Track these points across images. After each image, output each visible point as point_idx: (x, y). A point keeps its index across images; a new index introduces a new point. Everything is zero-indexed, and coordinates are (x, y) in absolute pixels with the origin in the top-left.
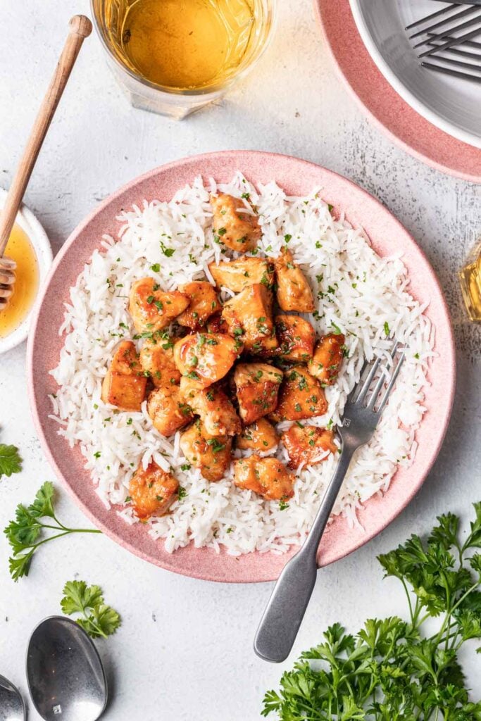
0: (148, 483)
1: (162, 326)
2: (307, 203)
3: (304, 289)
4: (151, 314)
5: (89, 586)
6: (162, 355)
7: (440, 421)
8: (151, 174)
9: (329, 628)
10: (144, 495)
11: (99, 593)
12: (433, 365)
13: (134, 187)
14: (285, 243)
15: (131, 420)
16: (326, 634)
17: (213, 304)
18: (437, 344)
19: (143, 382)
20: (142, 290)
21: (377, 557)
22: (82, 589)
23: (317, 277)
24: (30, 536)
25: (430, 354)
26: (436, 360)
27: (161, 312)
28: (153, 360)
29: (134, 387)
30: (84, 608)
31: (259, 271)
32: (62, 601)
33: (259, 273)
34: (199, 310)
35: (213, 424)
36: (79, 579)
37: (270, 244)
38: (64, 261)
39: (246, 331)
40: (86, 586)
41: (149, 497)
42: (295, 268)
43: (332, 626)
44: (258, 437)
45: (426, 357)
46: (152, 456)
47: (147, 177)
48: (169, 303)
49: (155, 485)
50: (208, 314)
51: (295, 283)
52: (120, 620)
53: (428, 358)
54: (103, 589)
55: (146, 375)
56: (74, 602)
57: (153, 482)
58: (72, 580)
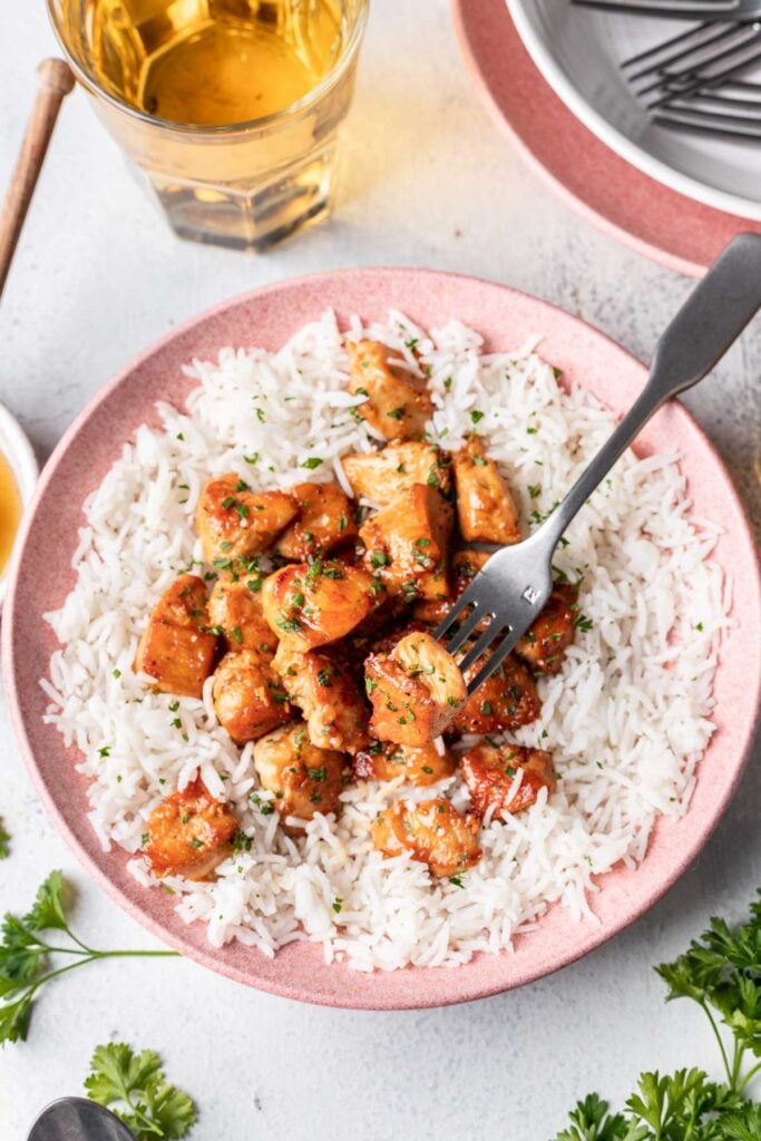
0: (184, 814)
1: (247, 548)
2: (515, 363)
3: (500, 497)
4: (228, 524)
5: (137, 1053)
6: (247, 601)
7: (739, 737)
8: (243, 299)
9: (580, 1104)
10: (172, 834)
11: (155, 1065)
12: (727, 643)
13: (212, 318)
14: (471, 426)
15: (177, 705)
16: (574, 1116)
17: (342, 521)
18: (736, 605)
19: (209, 643)
20: (214, 490)
21: (656, 969)
22: (126, 1059)
23: (530, 488)
24: (25, 967)
25: (725, 622)
26: (736, 633)
27: (244, 523)
28: (228, 605)
29: (191, 648)
30: (128, 1091)
31: (422, 462)
32: (88, 1080)
33: (423, 466)
34: (318, 529)
35: (323, 727)
36: (117, 1041)
37: (447, 427)
38: (84, 436)
39: (393, 561)
40: (131, 1054)
41: (179, 838)
42: (486, 463)
43: (584, 1101)
44: (414, 757)
45: (717, 627)
46: (199, 769)
47: (236, 302)
48: (261, 508)
49: (194, 821)
50: (332, 538)
51: (483, 486)
52: (194, 1110)
53: (720, 630)
54: (163, 1057)
55: (215, 631)
56: (110, 1081)
57: (192, 813)
58: (105, 1042)
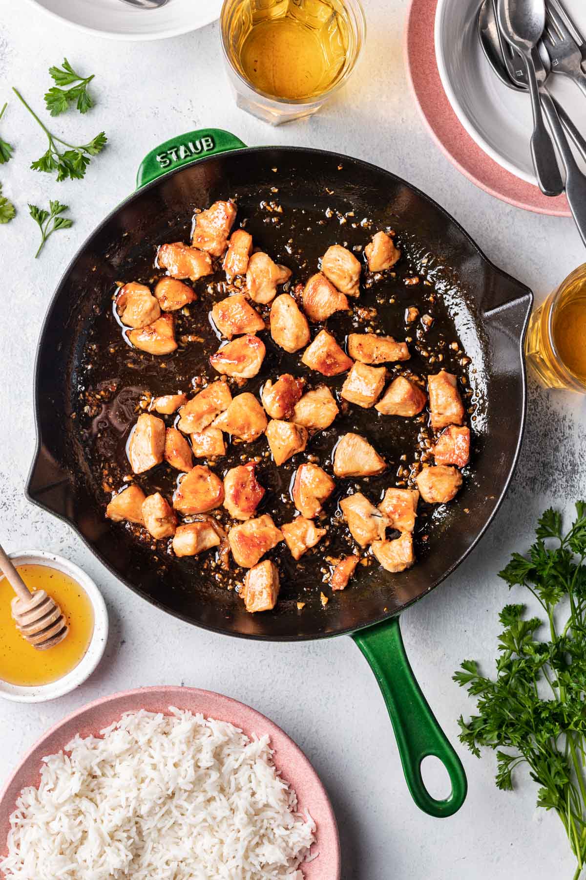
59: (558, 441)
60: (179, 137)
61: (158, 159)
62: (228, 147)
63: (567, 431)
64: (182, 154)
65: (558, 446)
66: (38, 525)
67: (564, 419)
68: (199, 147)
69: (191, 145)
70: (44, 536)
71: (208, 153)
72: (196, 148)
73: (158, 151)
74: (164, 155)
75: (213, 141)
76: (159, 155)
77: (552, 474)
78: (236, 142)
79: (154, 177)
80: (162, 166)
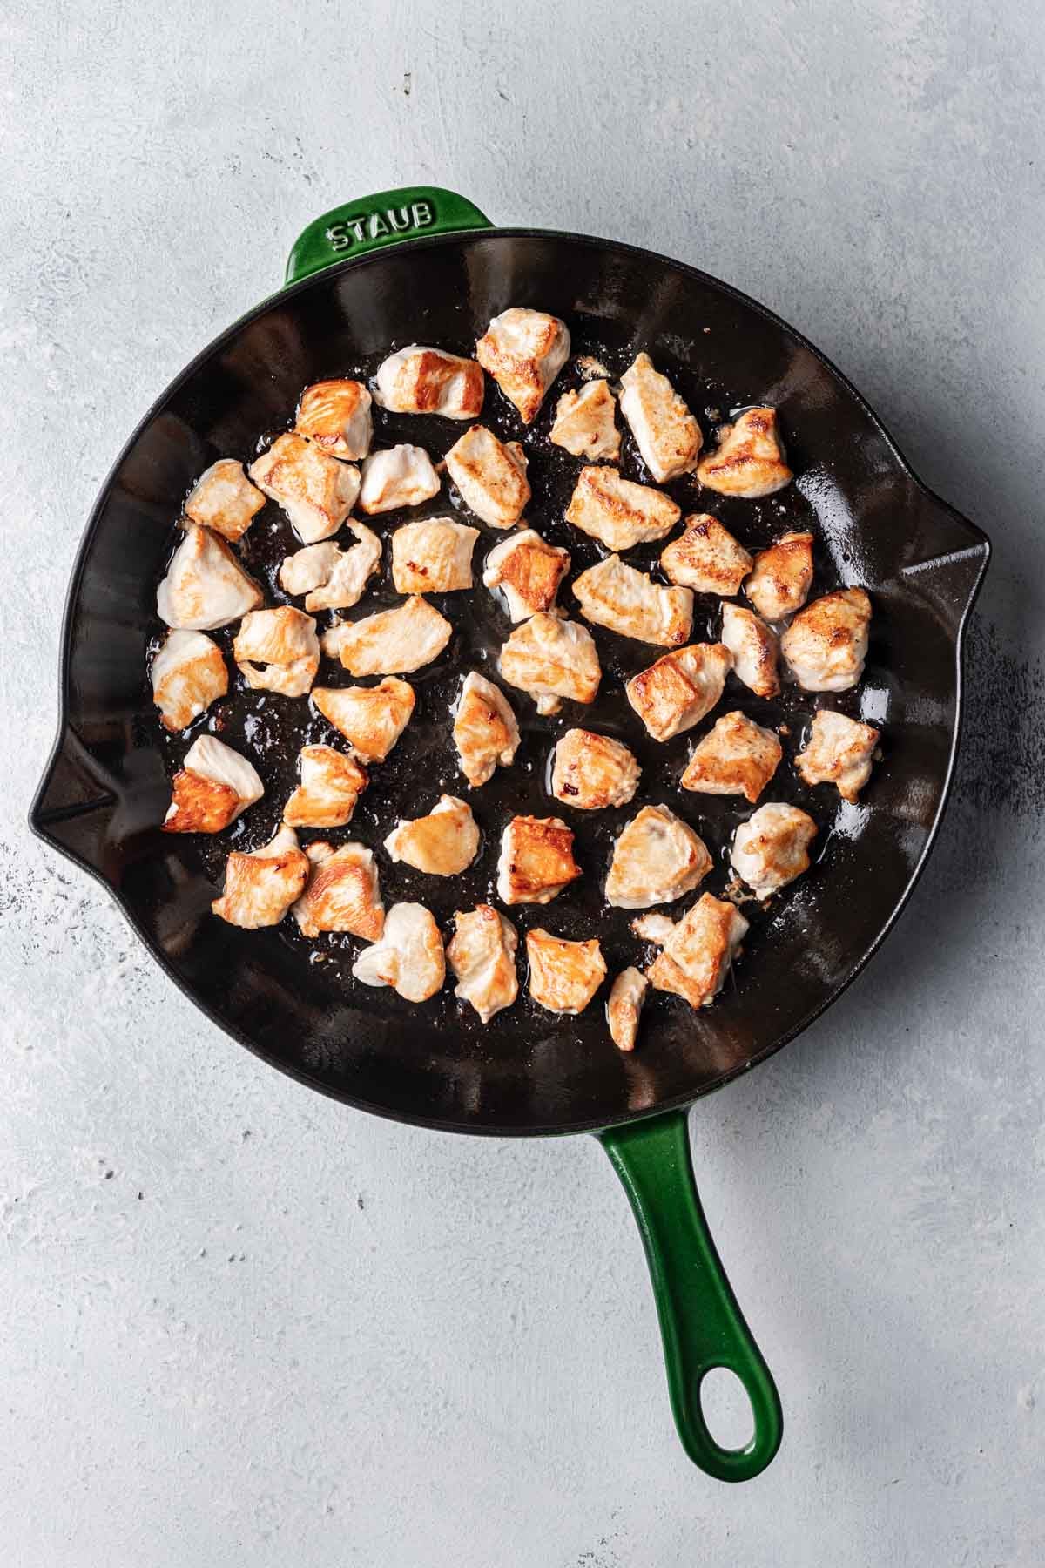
59: (1016, 711)
60: (371, 198)
61: (330, 235)
62: (458, 224)
63: (1033, 691)
64: (374, 230)
65: (1017, 719)
66: (77, 933)
67: (1025, 669)
68: (406, 218)
69: (391, 215)
70: (90, 952)
71: (421, 231)
72: (400, 220)
73: (332, 220)
74: (340, 228)
75: (432, 211)
76: (331, 228)
77: (1010, 772)
78: (474, 216)
79: (317, 266)
80: (334, 248)
